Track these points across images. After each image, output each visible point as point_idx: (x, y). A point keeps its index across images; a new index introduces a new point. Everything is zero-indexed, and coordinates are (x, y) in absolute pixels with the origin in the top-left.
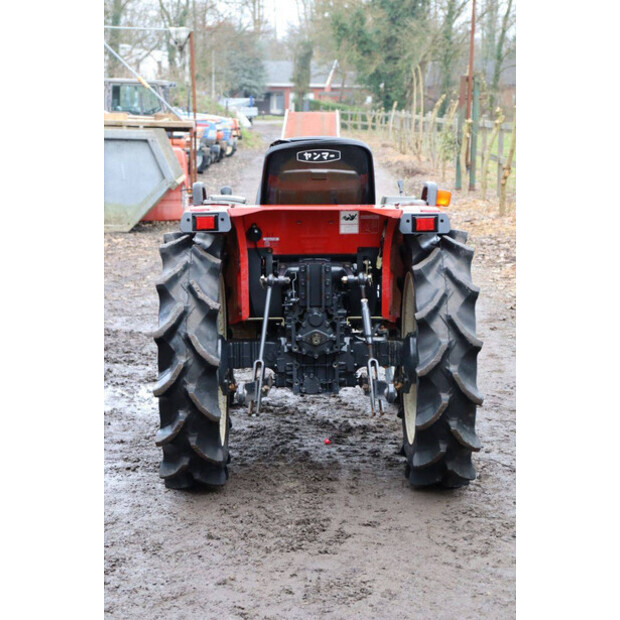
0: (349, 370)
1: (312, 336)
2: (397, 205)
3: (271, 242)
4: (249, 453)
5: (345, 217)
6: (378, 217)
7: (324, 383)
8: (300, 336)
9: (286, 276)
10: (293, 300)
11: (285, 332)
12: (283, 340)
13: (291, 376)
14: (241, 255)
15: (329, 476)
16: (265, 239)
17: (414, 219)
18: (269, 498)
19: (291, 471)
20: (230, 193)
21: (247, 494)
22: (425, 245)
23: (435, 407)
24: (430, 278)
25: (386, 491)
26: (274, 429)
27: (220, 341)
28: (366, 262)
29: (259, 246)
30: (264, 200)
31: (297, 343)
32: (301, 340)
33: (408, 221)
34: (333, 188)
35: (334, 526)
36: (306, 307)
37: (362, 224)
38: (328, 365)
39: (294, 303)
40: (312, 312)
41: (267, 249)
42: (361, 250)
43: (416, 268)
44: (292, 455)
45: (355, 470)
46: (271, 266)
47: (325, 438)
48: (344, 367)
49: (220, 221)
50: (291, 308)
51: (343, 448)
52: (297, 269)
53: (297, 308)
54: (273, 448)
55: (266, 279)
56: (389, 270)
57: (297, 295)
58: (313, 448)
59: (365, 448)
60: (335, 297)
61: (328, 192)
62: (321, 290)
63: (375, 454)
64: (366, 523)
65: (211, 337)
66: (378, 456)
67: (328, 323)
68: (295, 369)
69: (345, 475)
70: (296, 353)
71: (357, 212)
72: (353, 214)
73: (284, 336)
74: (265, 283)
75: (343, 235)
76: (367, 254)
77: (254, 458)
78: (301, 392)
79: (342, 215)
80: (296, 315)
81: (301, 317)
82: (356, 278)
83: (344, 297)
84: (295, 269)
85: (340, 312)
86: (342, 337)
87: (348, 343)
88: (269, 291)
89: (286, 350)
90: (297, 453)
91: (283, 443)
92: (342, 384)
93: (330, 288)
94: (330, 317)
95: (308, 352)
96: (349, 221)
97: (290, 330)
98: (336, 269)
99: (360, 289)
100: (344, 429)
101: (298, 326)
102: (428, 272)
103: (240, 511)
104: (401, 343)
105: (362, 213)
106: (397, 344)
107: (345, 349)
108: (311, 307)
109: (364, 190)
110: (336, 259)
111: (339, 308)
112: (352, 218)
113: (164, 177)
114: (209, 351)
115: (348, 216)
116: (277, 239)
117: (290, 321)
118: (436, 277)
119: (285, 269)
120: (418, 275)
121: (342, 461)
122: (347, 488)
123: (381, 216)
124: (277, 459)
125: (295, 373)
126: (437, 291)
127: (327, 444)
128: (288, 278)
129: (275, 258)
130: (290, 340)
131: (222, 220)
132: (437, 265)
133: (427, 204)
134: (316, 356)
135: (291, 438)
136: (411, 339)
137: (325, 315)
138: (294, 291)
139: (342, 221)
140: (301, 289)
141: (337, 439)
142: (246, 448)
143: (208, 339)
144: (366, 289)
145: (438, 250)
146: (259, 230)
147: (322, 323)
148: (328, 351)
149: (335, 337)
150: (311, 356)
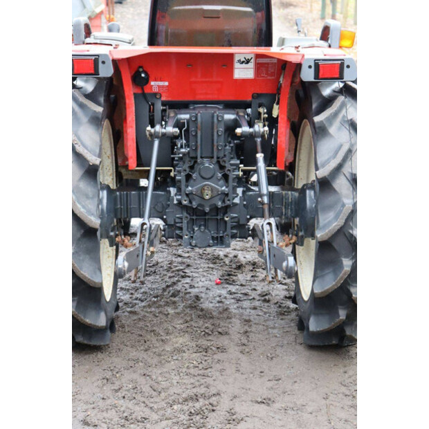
0: (241, 223)
1: (202, 189)
2: (297, 48)
3: (159, 86)
4: (139, 296)
5: (239, 61)
6: (276, 61)
7: (215, 235)
8: (190, 188)
9: (174, 127)
10: (183, 150)
11: (174, 182)
12: (173, 191)
13: (181, 229)
14: (127, 101)
15: (220, 330)
16: (152, 83)
17: (317, 66)
18: (156, 360)
19: (181, 321)
20: (118, 31)
21: (134, 354)
22: (327, 92)
23: (336, 274)
24: (332, 130)
25: (279, 350)
26: (165, 264)
27: (105, 192)
28: (261, 110)
29: (147, 91)
30: (152, 42)
31: (187, 195)
32: (191, 193)
33: (310, 67)
34: (226, 27)
35: (225, 404)
36: (196, 158)
37: (259, 68)
38: (219, 217)
39: (184, 154)
40: (203, 164)
41: (155, 94)
42: (257, 96)
43: (317, 119)
44: (183, 299)
45: (246, 321)
46: (160, 112)
47: (216, 276)
48: (236, 220)
49: (100, 65)
50: (181, 159)
51: (233, 288)
52: (187, 116)
53: (187, 159)
54: (164, 290)
55: (152, 130)
56: (286, 118)
57: (188, 145)
58: (204, 290)
59: (255, 290)
60: (227, 147)
61: (222, 32)
62: (213, 140)
63: (265, 297)
64: (260, 400)
65: (90, 195)
66: (268, 301)
67: (220, 175)
68: (185, 221)
69: (236, 326)
70: (185, 206)
71: (253, 56)
72: (248, 57)
73: (174, 186)
74: (151, 135)
75: (236, 80)
76: (263, 100)
77: (143, 304)
78: (191, 245)
79: (237, 58)
80: (186, 166)
81: (192, 168)
82: (251, 130)
83: (237, 146)
84: (184, 116)
85: (232, 162)
86: (234, 189)
87: (240, 195)
88: (156, 143)
89: (175, 202)
90: (188, 296)
91: (174, 283)
92: (234, 236)
93: (222, 137)
94: (222, 167)
95: (199, 205)
96: (244, 65)
97: (180, 181)
98: (229, 116)
99: (256, 142)
100: (234, 266)
101: (188, 177)
102: (331, 124)
103: (124, 380)
104: (296, 194)
105: (258, 56)
106: (292, 195)
107: (237, 201)
108: (201, 157)
109: (261, 30)
110: (230, 106)
111: (232, 158)
112: (248, 61)
113: (84, 7)
114: (89, 211)
115: (243, 59)
116: (166, 84)
117: (179, 172)
118: (339, 129)
119: (174, 117)
120: (320, 127)
121: (233, 308)
122: (237, 345)
123: (279, 60)
124: (167, 304)
125: (184, 226)
126: (341, 146)
127: (217, 284)
128: (177, 130)
129: (164, 104)
130: (179, 190)
131: (103, 62)
132: (341, 116)
133: (330, 46)
134: (207, 209)
135: (183, 277)
136: (308, 191)
137: (217, 167)
138: (184, 142)
139: (237, 65)
140: (191, 138)
141: (228, 279)
142: (137, 289)
143: (87, 197)
144: (262, 142)
145: (341, 98)
146: (146, 73)
147: (214, 174)
148: (220, 204)
149: (227, 189)
150: (201, 209)
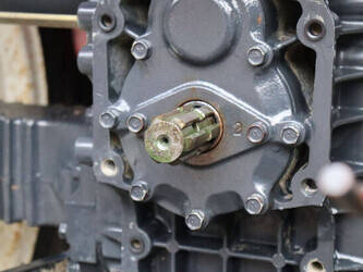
147: (234, 42)
148: (258, 195)
149: (296, 126)
150: (174, 210)
